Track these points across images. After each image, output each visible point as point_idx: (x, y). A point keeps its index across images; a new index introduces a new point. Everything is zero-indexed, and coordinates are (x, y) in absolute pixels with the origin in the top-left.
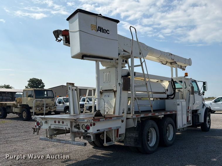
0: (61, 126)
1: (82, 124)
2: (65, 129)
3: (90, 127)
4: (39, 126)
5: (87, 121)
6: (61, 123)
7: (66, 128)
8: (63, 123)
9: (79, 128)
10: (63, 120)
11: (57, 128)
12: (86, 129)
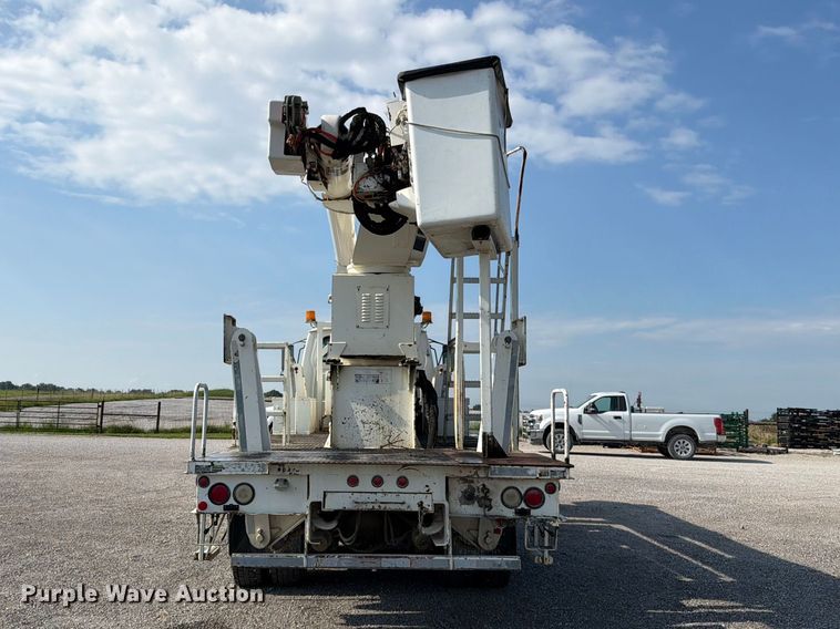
0: (391, 498)
1: (504, 485)
2: (416, 508)
3: (546, 495)
4: (231, 501)
5: (540, 475)
6: (390, 484)
7: (421, 504)
8: (402, 482)
9: (486, 502)
10: (404, 473)
11: (364, 507)
12: (523, 505)
